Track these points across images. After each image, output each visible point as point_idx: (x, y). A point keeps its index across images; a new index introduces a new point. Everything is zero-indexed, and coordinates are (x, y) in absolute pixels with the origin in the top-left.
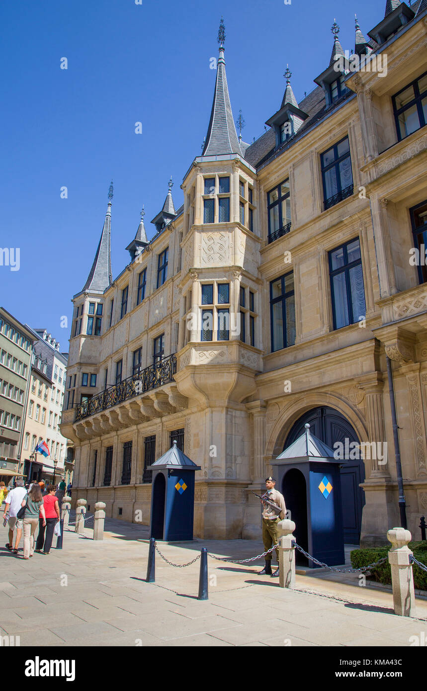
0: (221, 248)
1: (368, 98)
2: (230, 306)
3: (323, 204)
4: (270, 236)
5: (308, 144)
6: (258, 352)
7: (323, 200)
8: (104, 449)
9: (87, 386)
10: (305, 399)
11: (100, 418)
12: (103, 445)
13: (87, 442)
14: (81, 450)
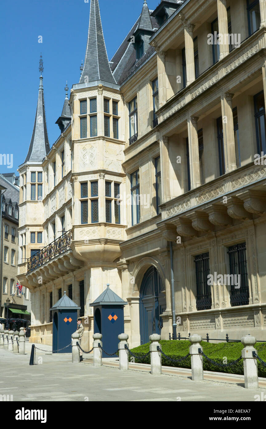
0: (92, 156)
1: (162, 57)
2: (98, 198)
3: (152, 122)
4: (130, 140)
5: (144, 73)
6: (123, 227)
7: (153, 120)
8: (48, 294)
9: (35, 242)
10: (144, 260)
11: (40, 271)
12: (47, 291)
13: (38, 288)
14: (35, 295)
